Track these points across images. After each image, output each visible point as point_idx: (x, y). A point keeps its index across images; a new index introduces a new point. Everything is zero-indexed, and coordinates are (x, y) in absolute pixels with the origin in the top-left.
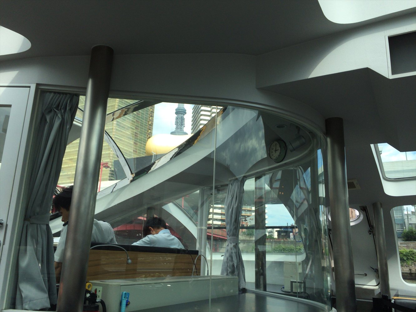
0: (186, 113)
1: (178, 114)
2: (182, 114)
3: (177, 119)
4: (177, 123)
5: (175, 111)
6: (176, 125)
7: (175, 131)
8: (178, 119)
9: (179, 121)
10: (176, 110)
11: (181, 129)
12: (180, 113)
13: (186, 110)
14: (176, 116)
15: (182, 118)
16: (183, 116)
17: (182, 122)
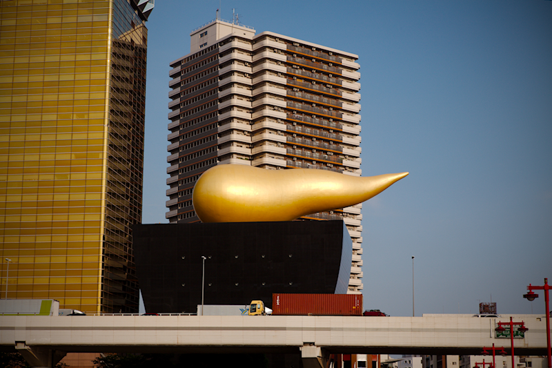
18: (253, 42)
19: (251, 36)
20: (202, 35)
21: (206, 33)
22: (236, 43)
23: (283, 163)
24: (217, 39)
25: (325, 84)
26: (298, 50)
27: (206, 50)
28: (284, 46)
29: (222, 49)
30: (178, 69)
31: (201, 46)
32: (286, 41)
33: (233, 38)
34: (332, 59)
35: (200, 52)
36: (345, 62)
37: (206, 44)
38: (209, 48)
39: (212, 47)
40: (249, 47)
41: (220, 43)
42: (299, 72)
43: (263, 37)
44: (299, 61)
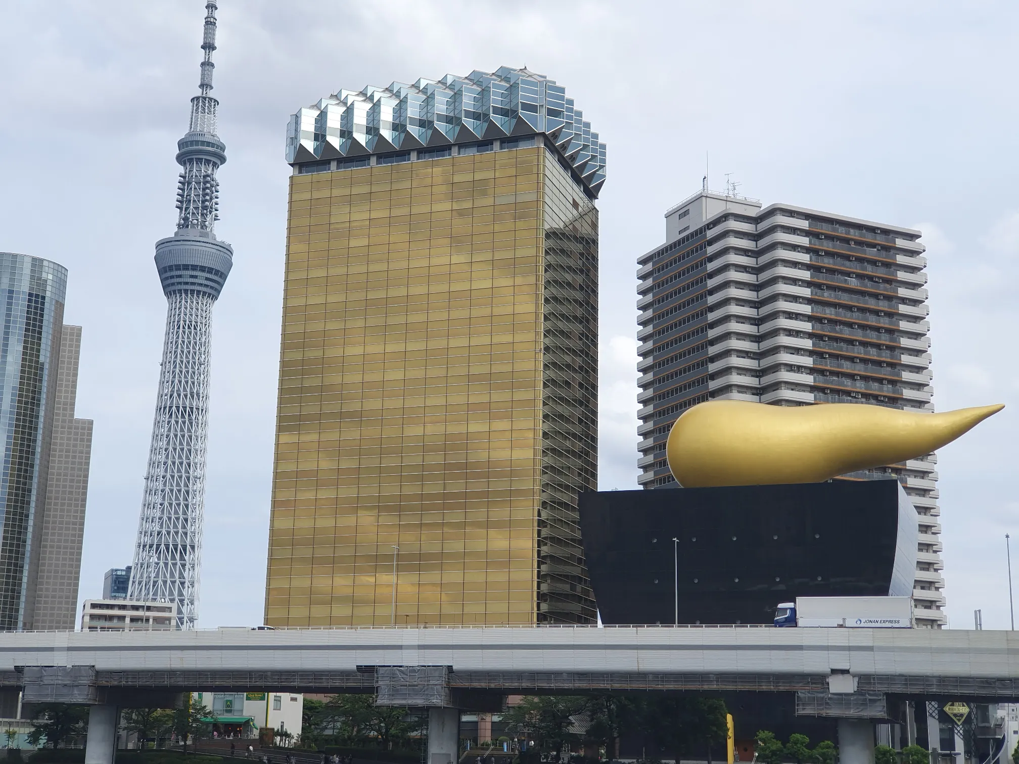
0: (223, 160)
1: (191, 161)
2: (208, 162)
3: (185, 182)
4: (183, 202)
5: (176, 151)
6: (180, 208)
7: (176, 234)
8: (189, 183)
9: (195, 193)
10: (181, 144)
11: (204, 226)
12: (199, 161)
13: (223, 148)
14: (181, 169)
15: (205, 183)
16: (209, 172)
17: (208, 198)
18: (756, 220)
19: (753, 213)
20: (681, 217)
21: (686, 213)
22: (731, 224)
23: (809, 397)
24: (704, 219)
25: (871, 278)
26: (825, 229)
27: (687, 238)
28: (804, 224)
29: (710, 234)
30: (649, 267)
31: (680, 232)
32: (809, 216)
33: (725, 217)
34: (880, 240)
35: (679, 241)
36: (900, 243)
37: (688, 228)
38: (692, 234)
39: (696, 232)
40: (751, 228)
41: (707, 226)
42: (828, 262)
43: (773, 211)
44: (828, 246)
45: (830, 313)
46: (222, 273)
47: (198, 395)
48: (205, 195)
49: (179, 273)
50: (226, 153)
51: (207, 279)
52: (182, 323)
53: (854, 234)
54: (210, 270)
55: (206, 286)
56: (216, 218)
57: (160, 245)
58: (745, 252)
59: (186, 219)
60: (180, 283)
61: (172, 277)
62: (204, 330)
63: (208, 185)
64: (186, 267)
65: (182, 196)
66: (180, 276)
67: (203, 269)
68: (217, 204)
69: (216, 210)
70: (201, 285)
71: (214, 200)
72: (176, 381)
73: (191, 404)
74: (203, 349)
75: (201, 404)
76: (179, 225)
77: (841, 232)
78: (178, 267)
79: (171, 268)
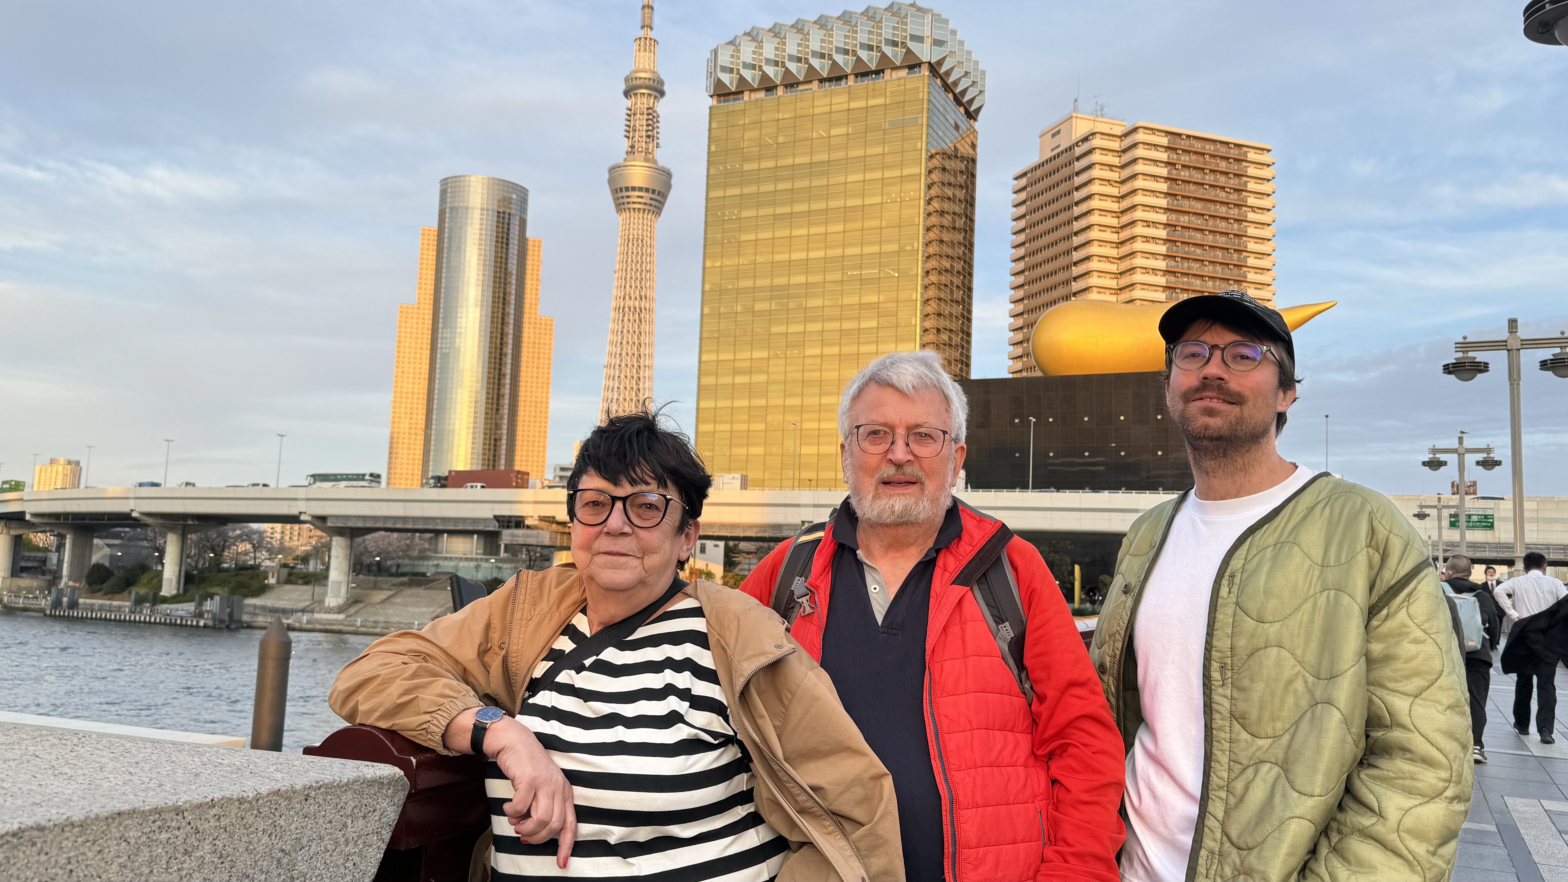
0: (662, 93)
2: (650, 96)
3: (631, 114)
4: (630, 132)
5: (623, 87)
6: (627, 137)
7: (625, 160)
8: (635, 115)
9: (641, 122)
10: (627, 80)
11: (647, 152)
13: (662, 83)
14: (627, 102)
15: (648, 114)
16: (651, 105)
17: (650, 128)
18: (1121, 138)
19: (1118, 131)
20: (1053, 135)
21: (1059, 132)
22: (1097, 142)
23: (1161, 295)
24: (1074, 138)
25: (1223, 188)
26: (1184, 144)
27: (1058, 155)
28: (1164, 141)
29: (1078, 151)
30: (1023, 182)
31: (1052, 150)
32: (1168, 133)
33: (1093, 135)
34: (1234, 153)
35: (1050, 158)
36: (1252, 156)
37: (1059, 146)
38: (1062, 152)
39: (1066, 149)
40: (1116, 145)
41: (1077, 143)
42: (1185, 174)
43: (1135, 130)
44: (1185, 159)
45: (1184, 219)
46: (664, 194)
47: (646, 298)
48: (648, 125)
49: (628, 194)
50: (666, 88)
51: (651, 199)
52: (631, 237)
53: (1209, 148)
54: (654, 191)
55: (651, 205)
56: (658, 146)
57: (612, 170)
58: (1111, 167)
59: (632, 147)
60: (628, 203)
61: (622, 197)
62: (649, 243)
63: (651, 117)
64: (634, 189)
65: (629, 126)
66: (628, 197)
67: (647, 190)
68: (658, 133)
69: (658, 138)
70: (645, 204)
71: (655, 131)
72: (628, 286)
73: (640, 305)
74: (648, 260)
75: (648, 306)
76: (627, 153)
77: (1198, 146)
78: (627, 189)
79: (621, 190)
